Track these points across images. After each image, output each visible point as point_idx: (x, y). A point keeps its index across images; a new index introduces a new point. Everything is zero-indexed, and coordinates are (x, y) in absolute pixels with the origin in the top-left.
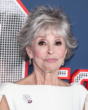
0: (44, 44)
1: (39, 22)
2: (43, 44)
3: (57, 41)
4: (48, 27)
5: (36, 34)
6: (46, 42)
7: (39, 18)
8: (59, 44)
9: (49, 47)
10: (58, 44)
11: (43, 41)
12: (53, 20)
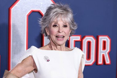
1: (54, 13)
6: (58, 25)
9: (59, 28)
12: (62, 12)
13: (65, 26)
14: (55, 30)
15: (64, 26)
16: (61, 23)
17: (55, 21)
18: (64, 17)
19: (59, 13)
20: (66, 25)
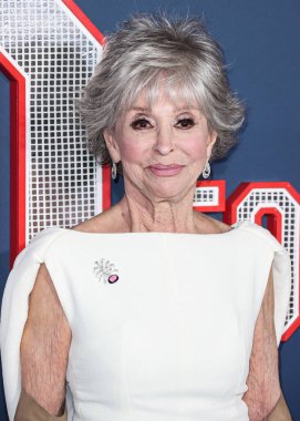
0: (147, 125)
3: (182, 118)
5: (123, 100)
6: (153, 122)
9: (158, 134)
13: (186, 123)
14: (142, 141)
15: (180, 121)
16: (164, 113)
17: (141, 103)
18: (179, 84)
19: (155, 68)
20: (187, 117)
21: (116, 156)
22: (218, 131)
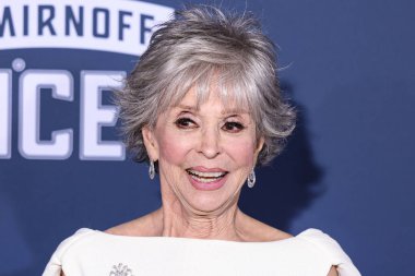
0: (191, 124)
2: (186, 125)
3: (230, 120)
4: (205, 76)
7: (184, 47)
8: (235, 128)
10: (231, 128)
11: (186, 116)
21: (154, 154)
22: (266, 137)
